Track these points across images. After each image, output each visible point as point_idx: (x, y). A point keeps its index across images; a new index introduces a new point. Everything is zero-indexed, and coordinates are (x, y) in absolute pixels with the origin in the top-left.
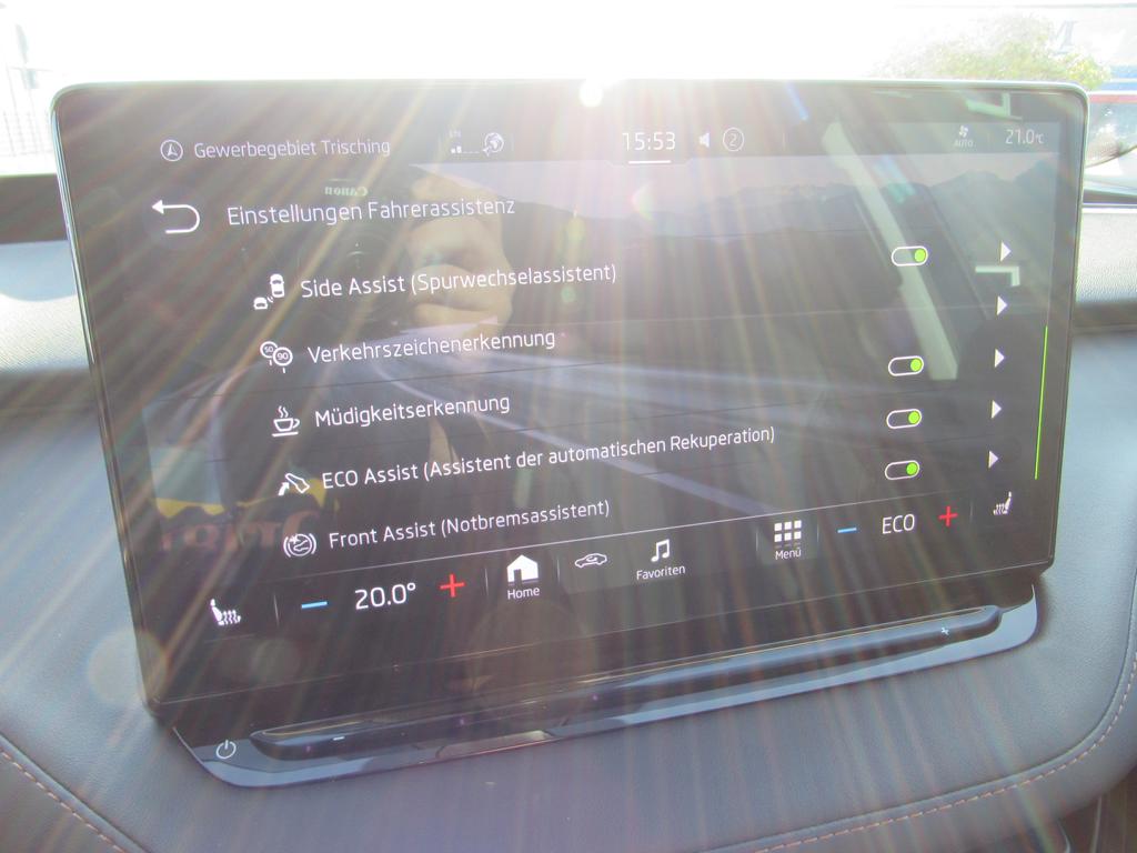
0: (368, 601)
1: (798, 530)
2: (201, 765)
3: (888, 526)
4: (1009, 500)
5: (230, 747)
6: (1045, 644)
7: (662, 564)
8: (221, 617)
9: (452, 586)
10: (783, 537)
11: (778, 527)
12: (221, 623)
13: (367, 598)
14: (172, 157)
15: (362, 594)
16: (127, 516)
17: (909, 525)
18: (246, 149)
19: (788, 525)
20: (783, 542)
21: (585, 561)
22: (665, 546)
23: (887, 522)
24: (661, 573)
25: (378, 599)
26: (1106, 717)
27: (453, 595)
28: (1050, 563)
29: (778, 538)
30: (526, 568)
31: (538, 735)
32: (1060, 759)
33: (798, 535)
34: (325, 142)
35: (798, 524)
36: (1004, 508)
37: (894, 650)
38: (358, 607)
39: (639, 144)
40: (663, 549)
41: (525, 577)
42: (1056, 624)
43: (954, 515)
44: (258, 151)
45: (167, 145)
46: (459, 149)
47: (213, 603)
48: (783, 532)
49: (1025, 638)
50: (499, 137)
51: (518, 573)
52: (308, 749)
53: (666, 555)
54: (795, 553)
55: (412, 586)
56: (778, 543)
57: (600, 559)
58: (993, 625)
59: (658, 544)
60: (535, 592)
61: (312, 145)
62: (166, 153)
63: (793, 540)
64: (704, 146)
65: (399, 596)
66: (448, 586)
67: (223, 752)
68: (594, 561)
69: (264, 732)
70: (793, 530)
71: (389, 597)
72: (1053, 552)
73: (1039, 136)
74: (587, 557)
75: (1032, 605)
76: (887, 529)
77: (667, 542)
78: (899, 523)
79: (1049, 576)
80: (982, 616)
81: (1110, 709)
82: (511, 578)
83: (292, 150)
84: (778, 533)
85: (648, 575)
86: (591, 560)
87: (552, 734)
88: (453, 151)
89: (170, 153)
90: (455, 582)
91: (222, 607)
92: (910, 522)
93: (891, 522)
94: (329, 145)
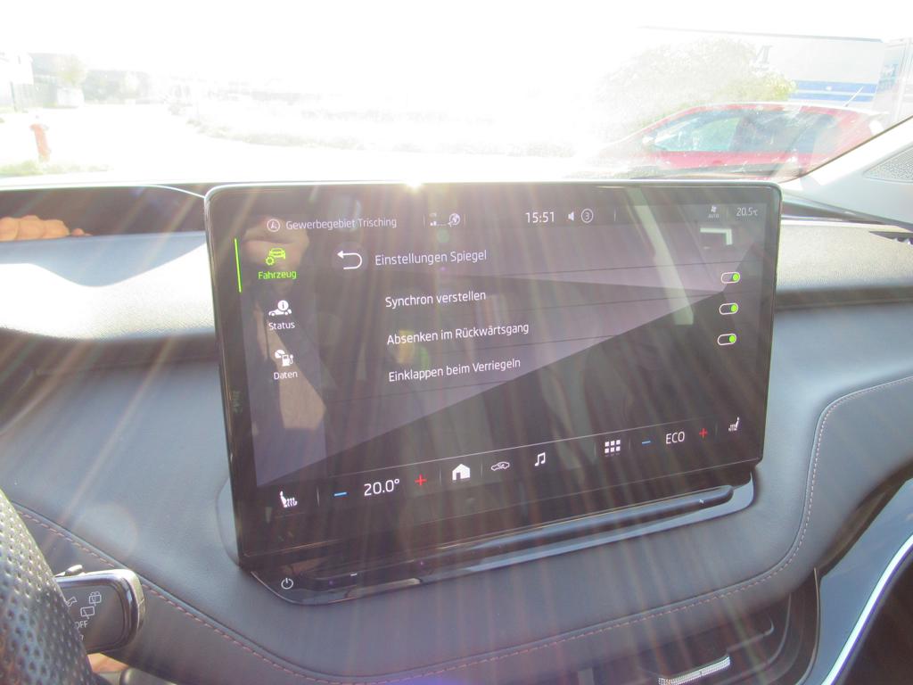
0: (371, 491)
1: (618, 445)
3: (669, 439)
4: (737, 423)
5: (289, 582)
6: (759, 507)
7: (541, 466)
8: (286, 502)
9: (420, 481)
10: (610, 450)
11: (607, 444)
12: (286, 506)
13: (371, 489)
14: (274, 229)
15: (368, 487)
17: (681, 438)
18: (315, 225)
19: (613, 443)
20: (610, 453)
21: (497, 467)
22: (543, 456)
23: (669, 436)
25: (377, 489)
26: (792, 549)
27: (421, 486)
28: (761, 459)
29: (606, 451)
30: (463, 471)
32: (767, 573)
33: (618, 449)
34: (360, 220)
35: (618, 442)
36: (735, 427)
37: (661, 516)
38: (366, 494)
39: (535, 219)
40: (542, 458)
41: (462, 477)
42: (764, 496)
43: (707, 433)
44: (322, 225)
45: (271, 223)
46: (435, 223)
47: (281, 493)
48: (610, 447)
49: (746, 506)
50: (458, 216)
51: (458, 475)
53: (543, 462)
55: (397, 481)
56: (606, 454)
57: (506, 465)
58: (729, 497)
59: (539, 456)
61: (354, 222)
62: (270, 226)
63: (615, 451)
64: (570, 220)
65: (390, 488)
66: (418, 481)
67: (285, 585)
68: (502, 467)
70: (615, 446)
71: (383, 488)
72: (762, 453)
73: (755, 211)
74: (498, 465)
75: (750, 484)
76: (669, 441)
77: (544, 454)
78: (676, 438)
79: (760, 467)
80: (723, 491)
81: (795, 544)
82: (454, 478)
83: (342, 225)
84: (607, 447)
86: (500, 466)
88: (432, 224)
89: (272, 227)
90: (422, 479)
91: (287, 496)
92: (681, 436)
93: (671, 436)
94: (362, 222)
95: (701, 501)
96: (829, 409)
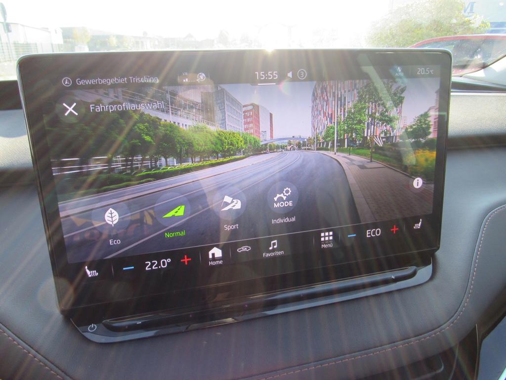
1: (331, 236)
2: (82, 335)
3: (369, 233)
5: (94, 327)
6: (435, 282)
7: (274, 250)
9: (186, 260)
10: (325, 239)
11: (322, 234)
13: (150, 265)
14: (67, 84)
15: (148, 264)
16: (50, 231)
17: (378, 233)
18: (97, 81)
19: (327, 234)
20: (325, 241)
21: (241, 249)
22: (275, 243)
23: (369, 232)
24: (273, 254)
25: (155, 266)
26: (457, 313)
27: (186, 264)
28: (438, 248)
29: (322, 239)
31: (230, 320)
32: (437, 330)
33: (331, 238)
34: (131, 78)
35: (331, 233)
38: (147, 269)
39: (262, 77)
40: (274, 244)
42: (439, 274)
43: (397, 229)
44: (103, 82)
46: (187, 80)
48: (325, 236)
49: (427, 280)
51: (213, 255)
52: (127, 327)
53: (275, 247)
54: (330, 246)
55: (169, 260)
56: (322, 241)
57: (248, 248)
58: (413, 274)
59: (272, 242)
60: (221, 262)
61: (126, 79)
62: (64, 82)
63: (329, 240)
64: (290, 77)
65: (164, 265)
66: (183, 260)
67: (91, 329)
68: (245, 249)
69: (108, 321)
71: (159, 265)
72: (439, 244)
73: (432, 71)
75: (430, 267)
76: (369, 235)
77: (276, 241)
78: (374, 233)
79: (438, 254)
80: (409, 270)
81: (459, 309)
82: (211, 256)
83: (117, 81)
84: (322, 237)
85: (268, 255)
86: (244, 249)
87: (235, 319)
88: (184, 81)
89: (66, 83)
90: (187, 258)
91: (90, 269)
92: (378, 232)
93: (370, 232)
94: (132, 79)
95: (393, 277)
96: (492, 214)
